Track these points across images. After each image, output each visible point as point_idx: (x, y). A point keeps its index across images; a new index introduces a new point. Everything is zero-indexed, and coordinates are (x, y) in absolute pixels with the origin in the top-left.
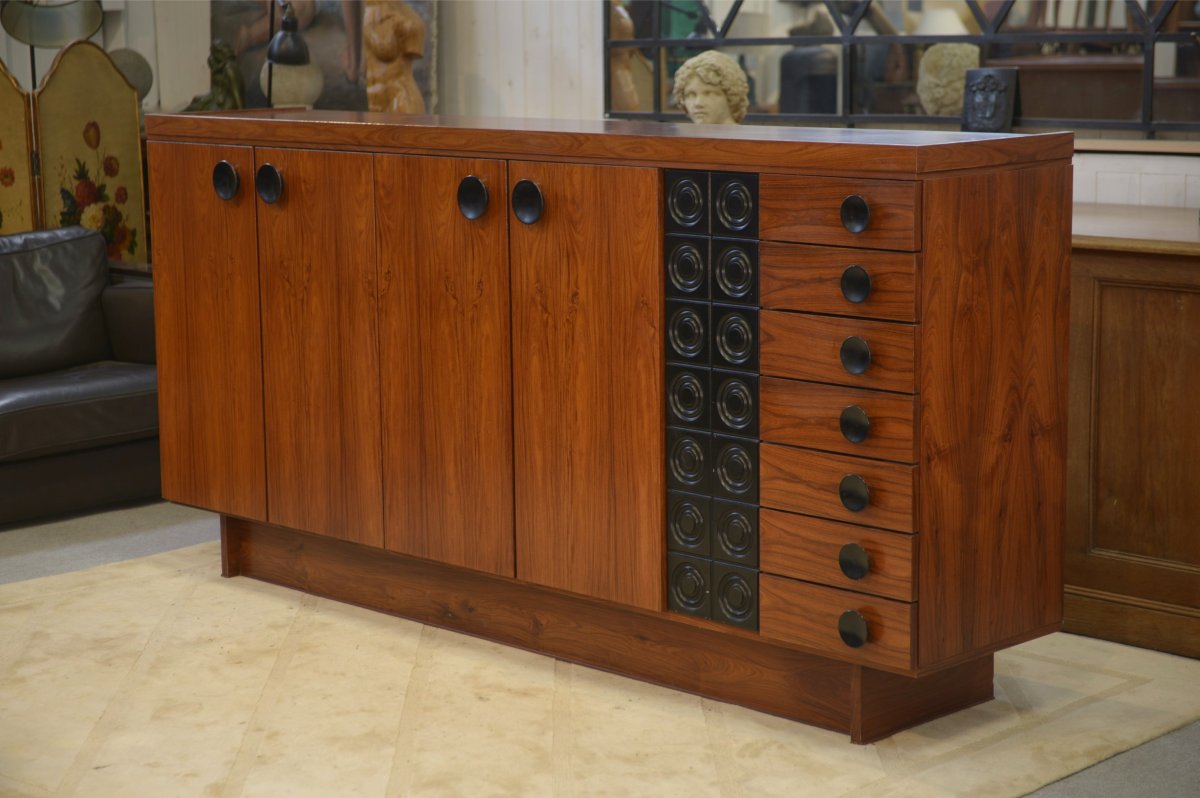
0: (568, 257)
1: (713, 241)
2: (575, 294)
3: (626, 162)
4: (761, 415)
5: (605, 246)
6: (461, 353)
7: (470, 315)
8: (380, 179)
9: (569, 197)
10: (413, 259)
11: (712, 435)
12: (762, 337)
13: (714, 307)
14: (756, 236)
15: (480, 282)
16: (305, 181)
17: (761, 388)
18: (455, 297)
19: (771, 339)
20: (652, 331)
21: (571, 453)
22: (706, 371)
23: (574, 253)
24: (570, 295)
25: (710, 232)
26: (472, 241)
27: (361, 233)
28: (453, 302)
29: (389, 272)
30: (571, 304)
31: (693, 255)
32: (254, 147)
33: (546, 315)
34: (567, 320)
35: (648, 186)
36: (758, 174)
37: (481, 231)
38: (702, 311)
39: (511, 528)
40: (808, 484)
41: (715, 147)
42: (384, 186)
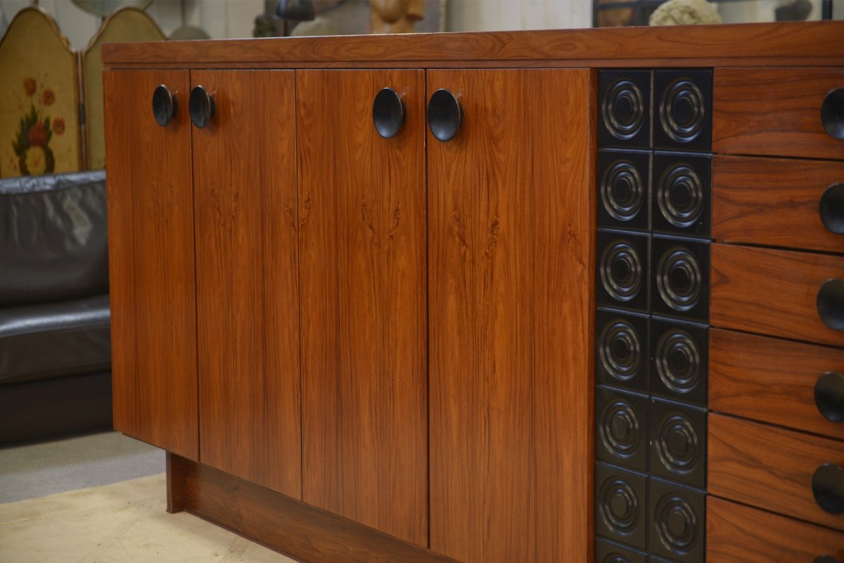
0: (488, 179)
1: (655, 157)
2: (495, 224)
3: (553, 64)
4: (710, 377)
5: (529, 169)
6: (377, 291)
7: (386, 247)
8: (301, 97)
9: (490, 109)
10: (331, 184)
11: (650, 399)
12: (714, 278)
13: (655, 240)
14: (709, 149)
15: (397, 210)
16: (233, 104)
17: (711, 343)
18: (372, 228)
19: (725, 280)
20: (580, 268)
21: (488, 410)
22: (644, 319)
23: (494, 175)
24: (490, 225)
25: (651, 146)
26: (389, 164)
27: (283, 158)
28: (369, 233)
29: (309, 200)
30: (489, 235)
31: (631, 175)
32: (190, 69)
33: (464, 248)
34: (486, 253)
35: (579, 91)
36: (712, 68)
37: (398, 152)
38: (639, 244)
39: (425, 492)
40: (770, 470)
41: (659, 38)
42: (304, 105)
